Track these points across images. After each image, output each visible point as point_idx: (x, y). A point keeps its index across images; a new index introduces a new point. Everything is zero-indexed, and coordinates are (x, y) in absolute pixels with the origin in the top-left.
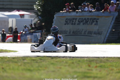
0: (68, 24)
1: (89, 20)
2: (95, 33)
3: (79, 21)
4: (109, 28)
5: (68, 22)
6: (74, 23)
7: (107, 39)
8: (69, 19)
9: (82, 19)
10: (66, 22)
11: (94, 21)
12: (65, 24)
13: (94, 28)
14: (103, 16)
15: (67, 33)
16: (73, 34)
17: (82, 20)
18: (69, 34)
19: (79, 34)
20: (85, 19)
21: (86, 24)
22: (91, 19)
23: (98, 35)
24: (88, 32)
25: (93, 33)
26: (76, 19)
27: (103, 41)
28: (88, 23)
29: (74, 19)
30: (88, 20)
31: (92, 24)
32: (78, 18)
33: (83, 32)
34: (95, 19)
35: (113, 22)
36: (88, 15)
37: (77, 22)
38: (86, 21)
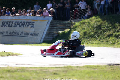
0: (5, 26)
1: (26, 23)
2: (31, 34)
3: (15, 24)
4: (45, 30)
5: (5, 25)
6: (10, 25)
7: (44, 40)
8: (6, 22)
9: (19, 22)
10: (3, 24)
11: (30, 24)
12: (2, 26)
13: (30, 30)
14: (38, 20)
15: (4, 34)
16: (10, 35)
17: (18, 23)
18: (6, 35)
19: (16, 35)
20: (21, 22)
21: (23, 26)
22: (27, 22)
23: (34, 36)
24: (25, 33)
25: (29, 35)
26: (13, 22)
27: (39, 41)
28: (25, 25)
29: (10, 22)
30: (24, 23)
31: (28, 26)
32: (15, 21)
33: (20, 34)
34: (31, 22)
35: (49, 25)
36: (24, 18)
37: (13, 25)
38: (22, 24)
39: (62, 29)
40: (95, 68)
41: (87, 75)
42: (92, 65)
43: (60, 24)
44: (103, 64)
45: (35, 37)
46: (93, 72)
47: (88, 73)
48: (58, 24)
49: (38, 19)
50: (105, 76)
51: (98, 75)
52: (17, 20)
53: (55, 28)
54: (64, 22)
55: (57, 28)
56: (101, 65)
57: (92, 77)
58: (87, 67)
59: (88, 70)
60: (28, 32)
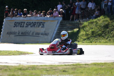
0: (17, 27)
1: (37, 24)
2: (42, 34)
3: (27, 24)
4: (55, 30)
5: (17, 25)
6: (22, 25)
8: (18, 23)
9: (30, 22)
10: (15, 25)
11: (41, 25)
12: (14, 27)
13: (41, 30)
14: (48, 21)
15: (16, 34)
16: (22, 35)
17: (30, 24)
18: (18, 35)
19: (27, 35)
20: (33, 23)
21: (34, 27)
22: (38, 23)
23: (45, 35)
24: (36, 33)
25: (40, 34)
26: (24, 23)
27: (50, 41)
28: (36, 26)
29: (22, 22)
30: (35, 24)
31: (39, 27)
32: (26, 22)
33: (31, 34)
34: (41, 23)
35: (58, 25)
36: (35, 19)
37: (25, 25)
38: (34, 24)
39: (71, 28)
40: (102, 65)
41: (95, 72)
42: (99, 62)
43: (69, 24)
44: (110, 62)
45: (46, 37)
46: (100, 69)
47: (96, 70)
48: (67, 24)
49: (49, 19)
50: (112, 73)
51: (105, 72)
52: (28, 20)
53: (64, 28)
54: (73, 22)
55: (67, 27)
56: (108, 62)
57: (99, 74)
58: (95, 64)
59: (95, 67)
60: (39, 32)
